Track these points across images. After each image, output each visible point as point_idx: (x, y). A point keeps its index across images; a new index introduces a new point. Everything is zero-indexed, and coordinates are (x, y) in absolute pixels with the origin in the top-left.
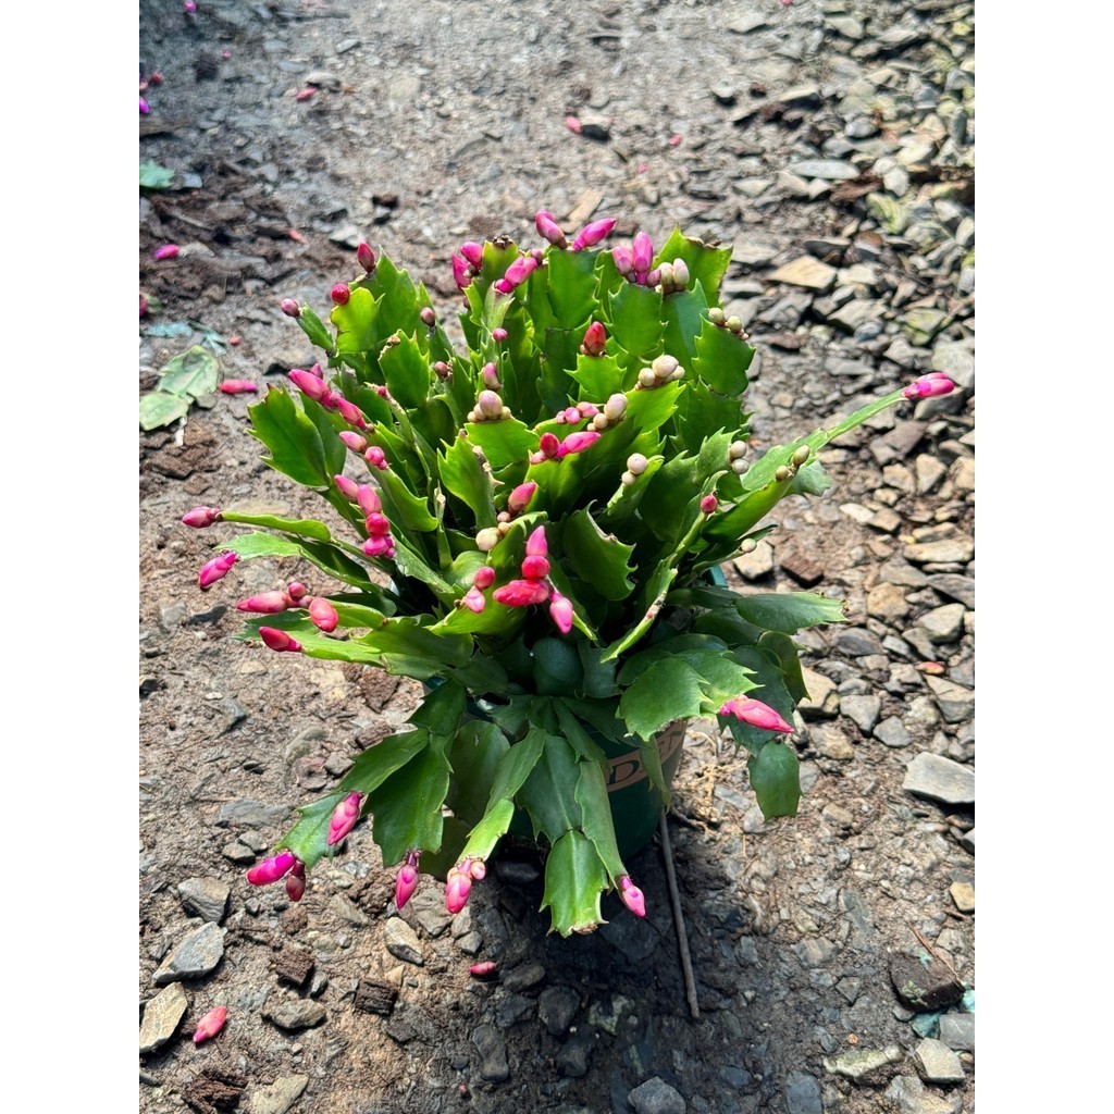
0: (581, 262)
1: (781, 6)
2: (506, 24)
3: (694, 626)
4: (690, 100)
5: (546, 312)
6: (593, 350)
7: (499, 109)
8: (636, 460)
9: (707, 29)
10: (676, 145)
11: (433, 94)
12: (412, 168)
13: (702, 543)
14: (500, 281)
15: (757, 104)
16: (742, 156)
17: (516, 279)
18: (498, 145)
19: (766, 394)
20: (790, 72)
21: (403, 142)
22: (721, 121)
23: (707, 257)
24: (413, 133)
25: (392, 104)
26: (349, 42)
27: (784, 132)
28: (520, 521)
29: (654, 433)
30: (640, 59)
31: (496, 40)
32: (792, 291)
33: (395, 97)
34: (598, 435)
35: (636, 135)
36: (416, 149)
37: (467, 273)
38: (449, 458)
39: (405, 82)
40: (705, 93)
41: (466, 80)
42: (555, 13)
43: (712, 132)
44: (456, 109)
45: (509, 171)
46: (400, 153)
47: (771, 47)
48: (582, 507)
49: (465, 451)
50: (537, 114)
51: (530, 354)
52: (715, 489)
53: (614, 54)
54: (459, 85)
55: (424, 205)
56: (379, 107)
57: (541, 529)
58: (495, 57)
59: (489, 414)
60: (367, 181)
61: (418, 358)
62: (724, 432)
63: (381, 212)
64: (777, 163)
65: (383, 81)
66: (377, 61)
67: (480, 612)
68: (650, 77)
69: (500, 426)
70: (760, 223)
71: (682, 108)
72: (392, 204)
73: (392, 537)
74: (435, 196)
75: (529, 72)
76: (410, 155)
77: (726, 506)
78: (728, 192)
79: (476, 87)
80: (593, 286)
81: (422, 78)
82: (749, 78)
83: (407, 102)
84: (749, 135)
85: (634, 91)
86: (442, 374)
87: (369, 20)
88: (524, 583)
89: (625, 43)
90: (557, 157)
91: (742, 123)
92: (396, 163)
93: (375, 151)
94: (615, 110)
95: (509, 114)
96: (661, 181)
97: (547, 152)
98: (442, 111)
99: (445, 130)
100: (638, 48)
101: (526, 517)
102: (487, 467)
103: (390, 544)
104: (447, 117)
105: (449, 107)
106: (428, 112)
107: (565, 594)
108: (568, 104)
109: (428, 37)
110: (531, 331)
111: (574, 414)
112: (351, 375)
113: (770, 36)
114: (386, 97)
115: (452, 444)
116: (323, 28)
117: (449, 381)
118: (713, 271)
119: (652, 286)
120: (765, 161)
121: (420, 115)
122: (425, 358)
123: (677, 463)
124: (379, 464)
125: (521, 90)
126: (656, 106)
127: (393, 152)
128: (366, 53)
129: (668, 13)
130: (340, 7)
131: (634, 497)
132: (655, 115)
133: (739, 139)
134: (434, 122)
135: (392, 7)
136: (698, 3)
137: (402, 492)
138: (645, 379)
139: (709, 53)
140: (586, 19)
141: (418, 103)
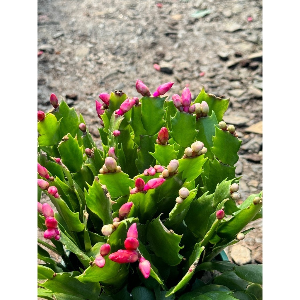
1: (247, 22)
2: (128, 28)
3: (213, 281)
4: (208, 58)
5: (140, 127)
6: (162, 141)
7: (124, 61)
8: (183, 191)
9: (215, 31)
10: (203, 76)
11: (95, 55)
12: (85, 84)
13: (217, 238)
14: (118, 110)
15: (238, 60)
16: (232, 80)
17: (125, 109)
18: (123, 75)
19: (245, 181)
20: (253, 47)
21: (81, 73)
22: (222, 67)
23: (218, 103)
24: (86, 70)
25: (76, 59)
26: (59, 34)
27: (250, 71)
28: (124, 221)
29: (193, 182)
30: (187, 42)
31: (123, 34)
32: (256, 136)
33: (78, 56)
34: (164, 180)
35: (185, 72)
36: (86, 77)
37: (102, 107)
38: (90, 192)
39: (83, 50)
40: (215, 55)
41: (110, 49)
42: (149, 24)
43: (218, 71)
44: (105, 61)
45: (128, 86)
46: (79, 78)
47: (244, 38)
48: (156, 216)
49: (98, 187)
50: (141, 63)
51: (133, 148)
52: (223, 207)
53: (175, 40)
54: (107, 51)
55: (89, 99)
56: (71, 60)
57: (135, 224)
58: (123, 41)
59: (110, 169)
60: (64, 89)
61: (77, 148)
62: (227, 180)
63: (70, 101)
64: (247, 84)
65: (73, 49)
66: (71, 41)
67: (102, 267)
68: (191, 49)
69: (115, 176)
70: (241, 108)
71: (205, 62)
72: (75, 98)
73: (59, 230)
74: (94, 95)
75: (137, 47)
76: (84, 79)
78: (226, 95)
79: (114, 52)
80: (163, 114)
81: (91, 48)
82: (234, 49)
83: (83, 58)
84: (235, 72)
85: (183, 54)
86: (88, 154)
87: (68, 25)
88: (125, 251)
89: (180, 36)
90: (149, 81)
91: (232, 67)
92: (77, 82)
93: (68, 77)
94: (175, 63)
95: (128, 63)
96: (196, 91)
97: (145, 79)
98: (99, 61)
99: (100, 69)
100: (185, 38)
101: (128, 219)
102: (108, 195)
103: (58, 233)
104: (101, 64)
105: (102, 60)
106: (93, 62)
107: (146, 258)
108: (155, 59)
109: (94, 32)
110: (132, 135)
111: (152, 170)
112: (44, 155)
113: (243, 33)
114: (74, 55)
115: (91, 185)
116: (47, 28)
117: (92, 158)
118: (220, 110)
119: (191, 113)
120: (242, 83)
121: (89, 63)
122: (81, 148)
123: (204, 197)
124: (54, 194)
125: (133, 53)
126: (193, 60)
127: (76, 78)
128: (66, 38)
129: (199, 24)
130: (56, 20)
131: (182, 212)
132: (193, 64)
133: (230, 74)
134: (95, 66)
135: (79, 20)
136: (212, 20)
137: (67, 210)
138: (188, 152)
139: (217, 40)
140: (163, 27)
141: (88, 58)
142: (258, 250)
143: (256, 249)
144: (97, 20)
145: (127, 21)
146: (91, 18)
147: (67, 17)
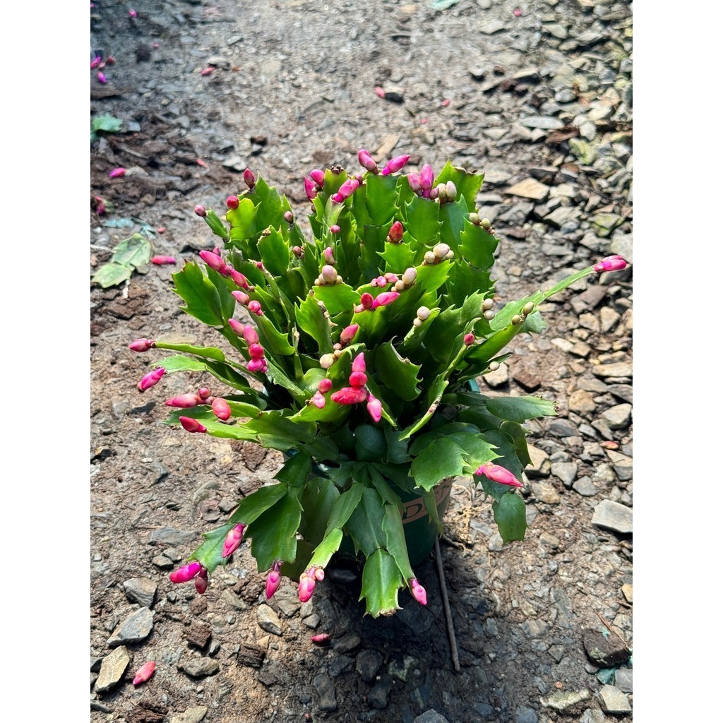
0: (387, 183)
1: (514, 17)
2: (337, 27)
3: (458, 417)
4: (455, 78)
5: (364, 215)
6: (395, 239)
7: (332, 82)
8: (422, 311)
9: (466, 31)
10: (446, 106)
11: (290, 72)
12: (276, 120)
13: (464, 364)
14: (336, 195)
15: (498, 80)
16: (488, 113)
17: (346, 194)
18: (331, 105)
19: (504, 267)
20: (520, 59)
21: (270, 103)
22: (475, 91)
23: (468, 180)
24: (277, 97)
25: (263, 78)
26: (236, 38)
27: (516, 98)
28: (348, 349)
29: (434, 292)
30: (423, 50)
31: (330, 37)
32: (521, 200)
33: (265, 74)
34: (399, 294)
35: (421, 99)
36: (279, 108)
37: (314, 189)
38: (302, 309)
39: (272, 64)
40: (465, 72)
41: (311, 63)
42: (368, 20)
43: (469, 98)
44: (304, 82)
45: (338, 122)
46: (268, 110)
47: (507, 43)
48: (387, 339)
49: (313, 304)
50: (357, 85)
51: (354, 242)
52: (473, 329)
53: (406, 47)
54: (306, 66)
55: (283, 143)
56: (255, 80)
57: (362, 354)
58: (330, 49)
59: (328, 280)
60: (247, 128)
61: (282, 243)
62: (479, 293)
63: (256, 148)
64: (511, 118)
65: (257, 63)
66: (254, 50)
67: (322, 408)
68: (429, 62)
69: (335, 288)
70: (500, 157)
71: (450, 83)
72: (263, 143)
73: (265, 359)
74: (291, 137)
75: (351, 58)
76: (275, 111)
77: (479, 341)
78: (480, 136)
79: (317, 68)
80: (395, 198)
81: (283, 61)
82: (493, 63)
83: (273, 77)
84: (493, 100)
85: (419, 71)
86: (298, 254)
87: (248, 24)
88: (351, 389)
89: (413, 40)
90: (369, 113)
91: (489, 92)
92: (265, 117)
93: (252, 108)
94: (407, 83)
95: (338, 85)
96: (437, 129)
97: (363, 110)
98: (296, 83)
99: (297, 95)
100: (422, 44)
101: (352, 347)
102: (327, 314)
103: (264, 364)
104: (299, 87)
105: (300, 80)
106: (286, 83)
107: (376, 397)
108: (377, 79)
109: (286, 35)
110: (355, 227)
111: (382, 280)
112: (239, 254)
113: (507, 36)
114: (259, 74)
115: (304, 300)
116: (218, 29)
117: (302, 258)
118: (472, 189)
119: (433, 199)
120: (503, 117)
121: (281, 86)
122: (287, 243)
123: (449, 312)
124: (257, 312)
125: (346, 70)
126: (433, 80)
127: (264, 109)
128: (247, 45)
129: (441, 20)
130: (230, 15)
131: (421, 334)
132: (433, 87)
133: (486, 102)
134: (290, 90)
135: (264, 15)
136: (460, 14)
137: (272, 329)
138: (429, 259)
139: (468, 47)
140: (388, 24)
141: (280, 78)
142: (518, 364)
143: (515, 363)
144: (291, 13)
145: (336, 15)
146: (283, 11)
147: (246, 9)
